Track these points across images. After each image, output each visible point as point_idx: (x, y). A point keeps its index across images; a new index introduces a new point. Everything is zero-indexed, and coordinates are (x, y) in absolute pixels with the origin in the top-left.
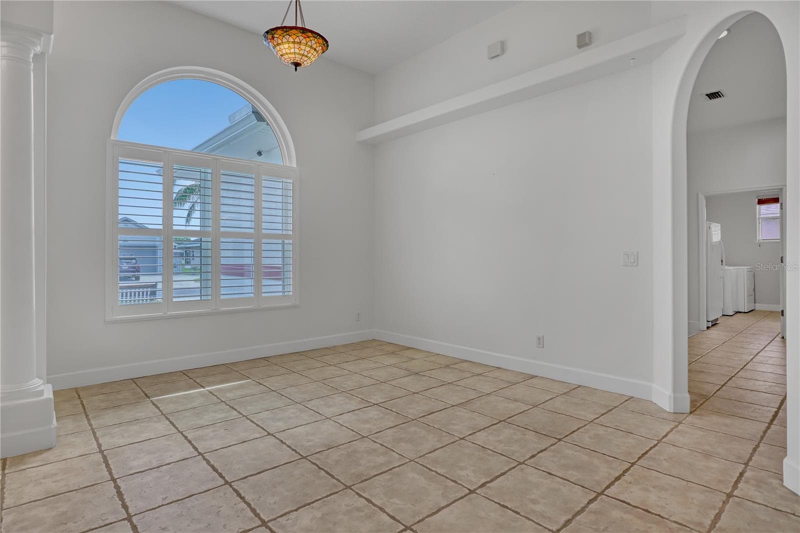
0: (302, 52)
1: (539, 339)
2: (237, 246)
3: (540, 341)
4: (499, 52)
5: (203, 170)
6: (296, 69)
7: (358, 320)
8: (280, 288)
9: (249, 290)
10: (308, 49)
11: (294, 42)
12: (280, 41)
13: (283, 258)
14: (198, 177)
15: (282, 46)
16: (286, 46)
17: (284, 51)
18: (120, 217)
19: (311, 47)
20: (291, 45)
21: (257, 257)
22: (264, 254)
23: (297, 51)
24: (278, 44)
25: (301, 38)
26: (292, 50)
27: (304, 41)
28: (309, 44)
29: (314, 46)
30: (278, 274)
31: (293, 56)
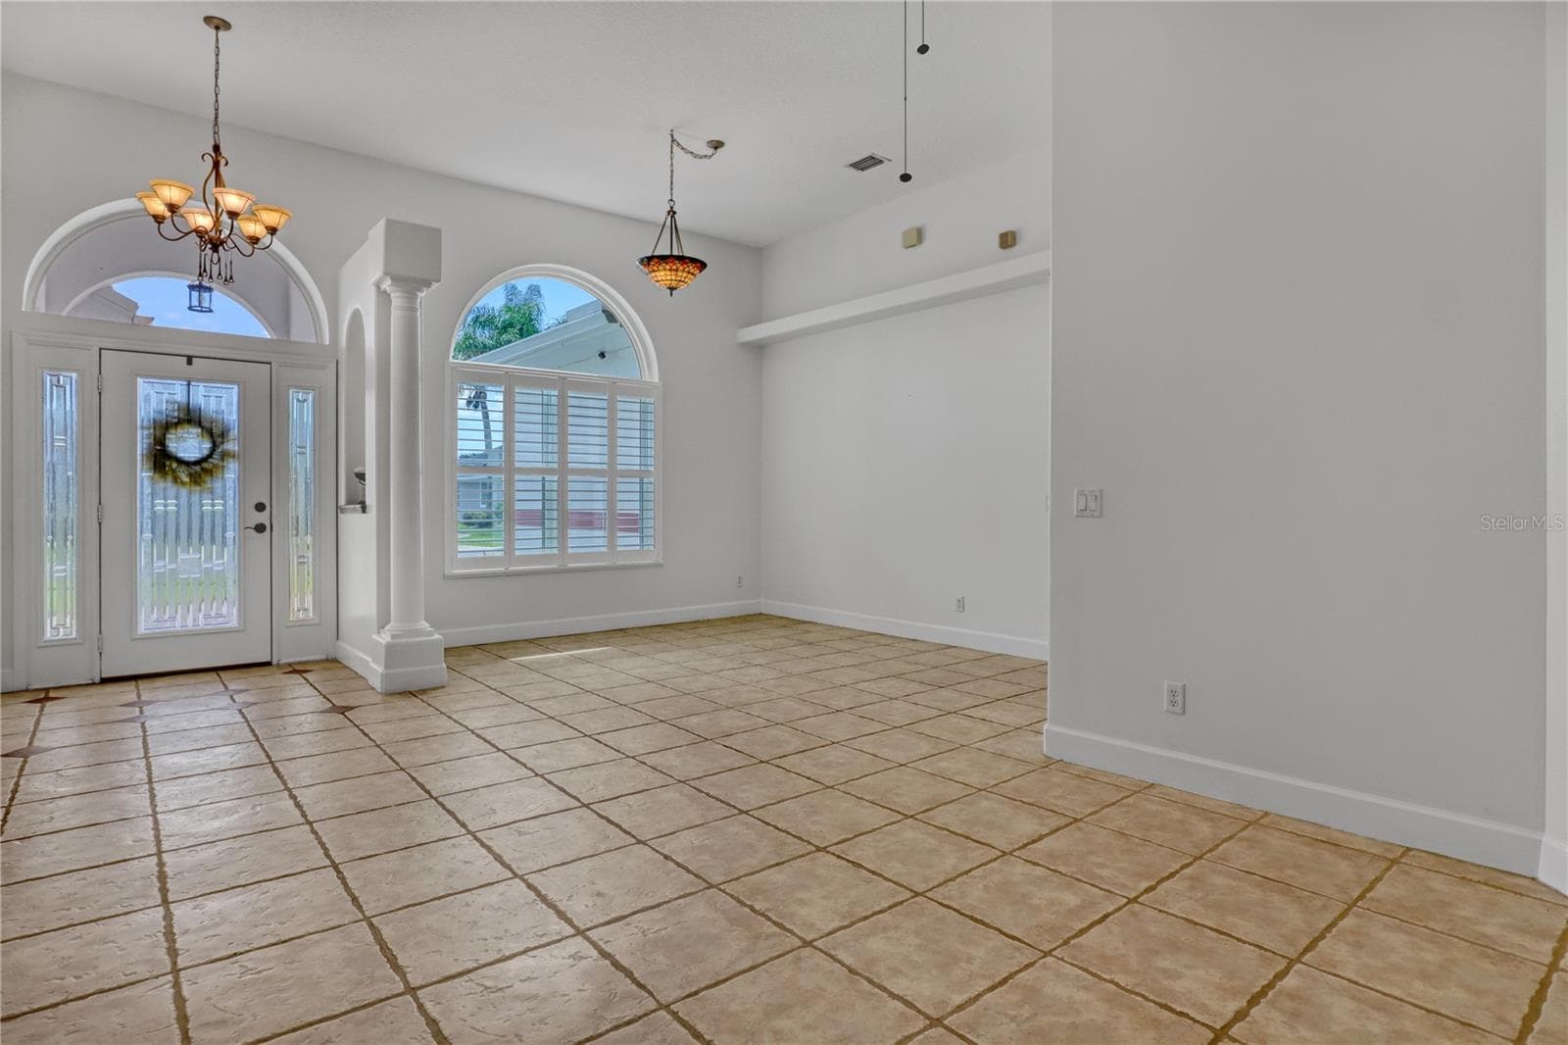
0: (679, 278)
1: (959, 601)
2: (587, 486)
3: (961, 604)
4: (915, 242)
5: (545, 392)
6: (671, 294)
7: (739, 587)
8: (637, 541)
9: (601, 542)
10: (685, 275)
11: (671, 270)
12: (656, 269)
13: (642, 501)
14: (539, 399)
15: (657, 273)
16: (662, 273)
17: (660, 279)
18: (459, 453)
19: (689, 272)
20: (668, 273)
21: (611, 501)
22: (620, 496)
23: (674, 278)
24: (654, 271)
25: (679, 265)
26: (669, 278)
27: (681, 268)
28: (687, 269)
29: (692, 271)
30: (635, 522)
31: (669, 282)
